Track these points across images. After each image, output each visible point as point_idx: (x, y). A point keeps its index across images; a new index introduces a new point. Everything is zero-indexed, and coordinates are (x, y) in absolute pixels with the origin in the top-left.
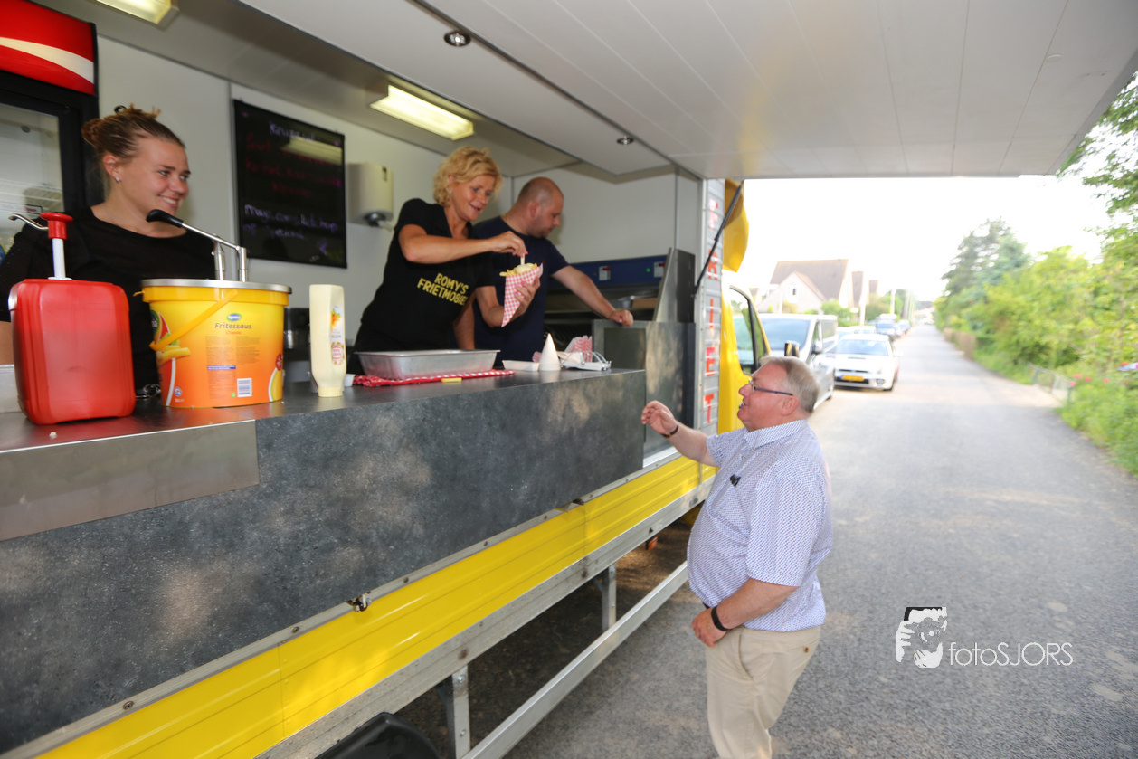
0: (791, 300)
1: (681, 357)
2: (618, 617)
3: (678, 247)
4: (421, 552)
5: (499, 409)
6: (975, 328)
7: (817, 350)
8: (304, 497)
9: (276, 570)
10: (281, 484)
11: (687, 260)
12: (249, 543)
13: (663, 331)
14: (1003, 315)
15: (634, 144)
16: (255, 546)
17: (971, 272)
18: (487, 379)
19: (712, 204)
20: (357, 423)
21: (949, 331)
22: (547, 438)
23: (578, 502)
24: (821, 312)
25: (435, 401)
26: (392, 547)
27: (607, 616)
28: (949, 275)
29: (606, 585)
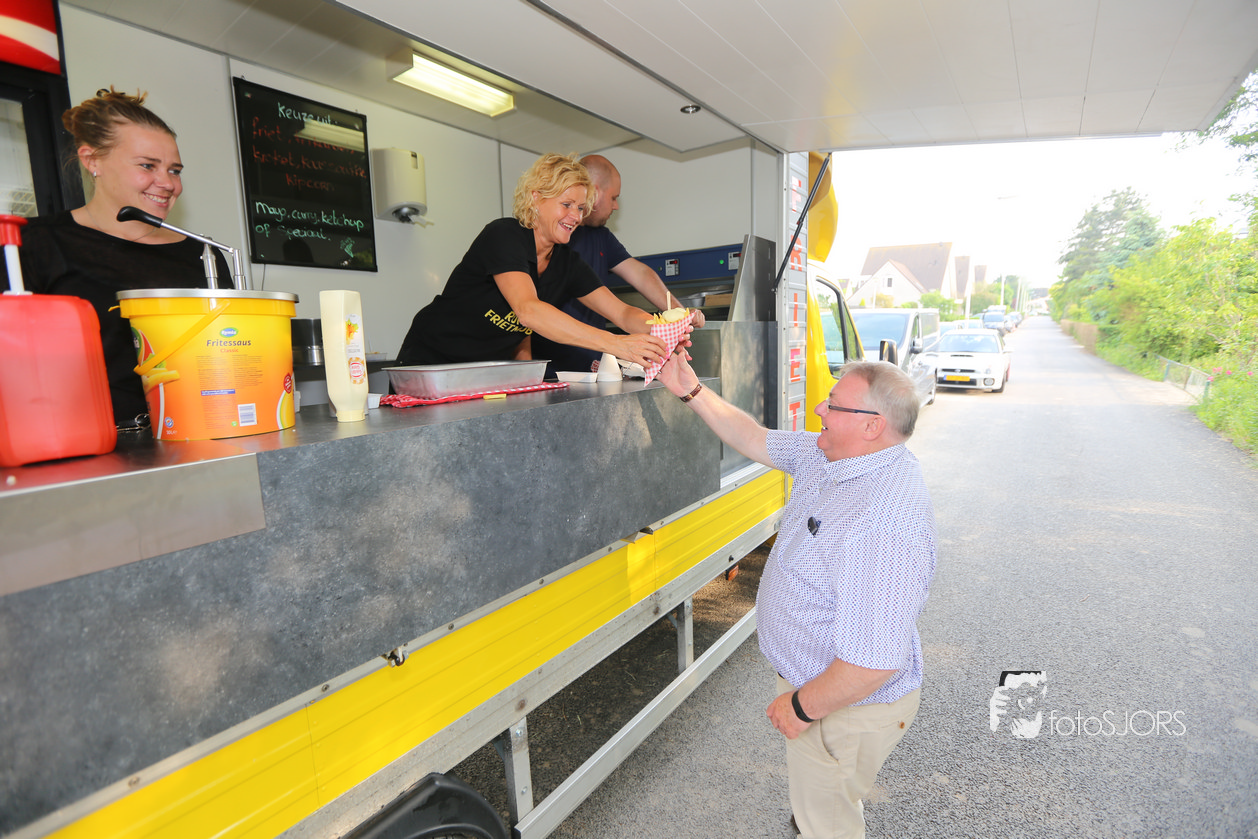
0: (886, 291)
1: (762, 361)
2: (696, 656)
3: (755, 234)
4: (464, 596)
5: (550, 428)
6: (1097, 317)
7: (916, 348)
8: (321, 540)
9: (292, 625)
10: (292, 527)
11: (766, 249)
12: (258, 596)
13: (740, 331)
14: (1130, 301)
15: (702, 112)
16: (265, 600)
17: (1093, 254)
18: (537, 394)
19: (794, 182)
20: (380, 451)
21: (1067, 322)
22: (607, 459)
23: (646, 531)
24: (920, 306)
25: (474, 423)
26: (429, 593)
27: (684, 655)
28: (1067, 259)
29: (681, 620)
